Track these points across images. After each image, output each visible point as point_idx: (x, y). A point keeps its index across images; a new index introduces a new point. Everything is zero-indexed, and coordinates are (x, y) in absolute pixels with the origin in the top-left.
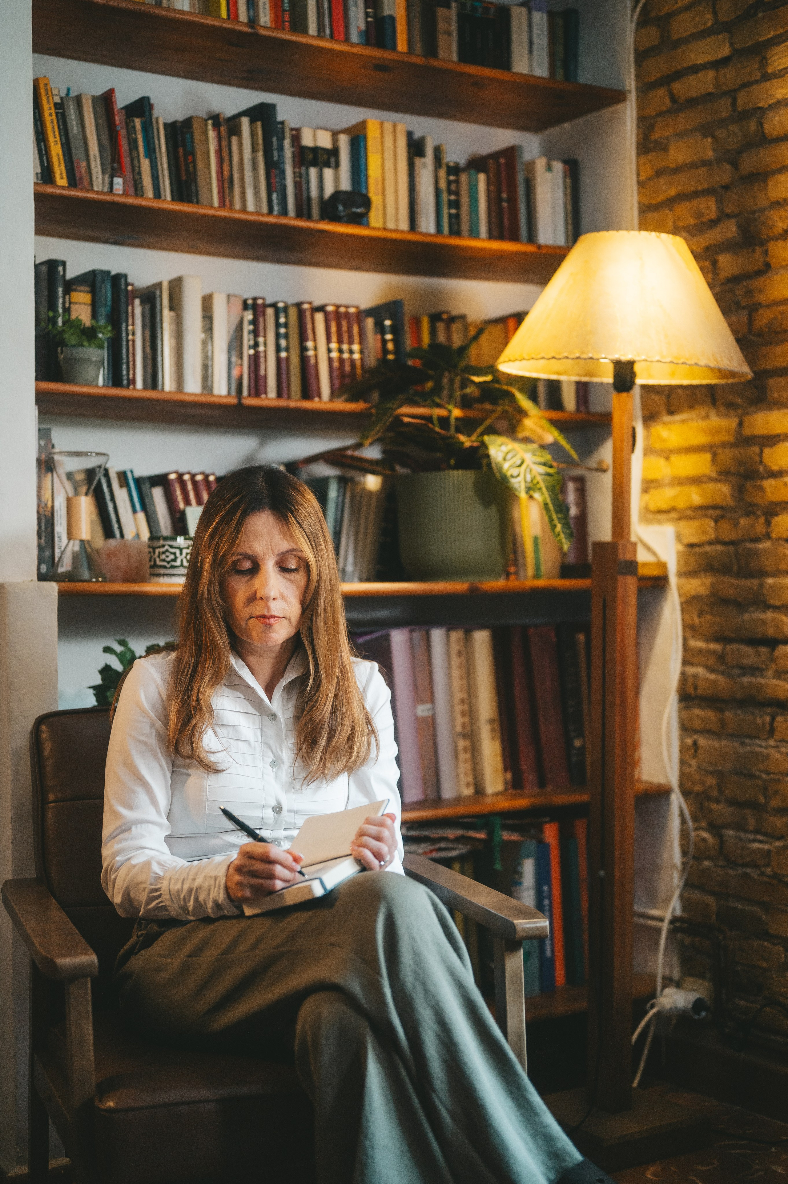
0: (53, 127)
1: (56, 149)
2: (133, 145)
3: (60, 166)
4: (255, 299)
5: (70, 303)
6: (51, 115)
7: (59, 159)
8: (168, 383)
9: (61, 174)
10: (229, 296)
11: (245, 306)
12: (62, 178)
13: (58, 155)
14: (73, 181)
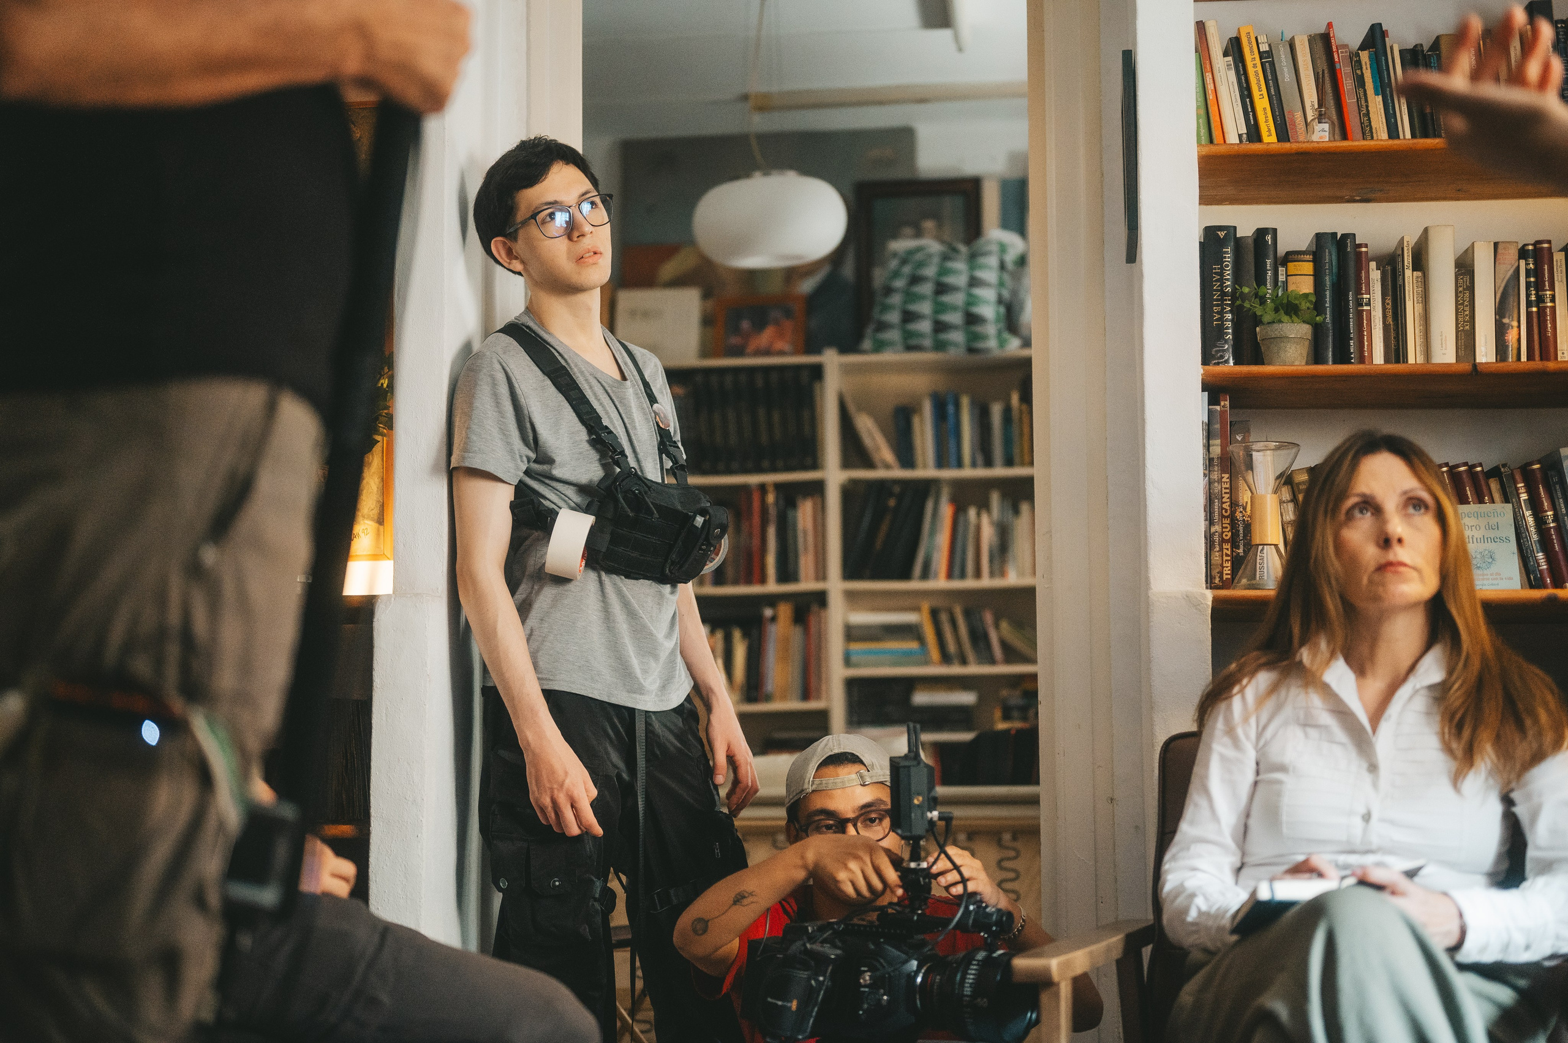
0: (1258, 80)
1: (1262, 104)
2: (1360, 82)
3: (1266, 121)
4: (1538, 242)
5: (1287, 276)
6: (1255, 66)
7: (1266, 113)
8: (1414, 356)
9: (1269, 130)
10: (1496, 245)
11: (1523, 253)
12: (1270, 135)
13: (1265, 109)
14: (1283, 133)
